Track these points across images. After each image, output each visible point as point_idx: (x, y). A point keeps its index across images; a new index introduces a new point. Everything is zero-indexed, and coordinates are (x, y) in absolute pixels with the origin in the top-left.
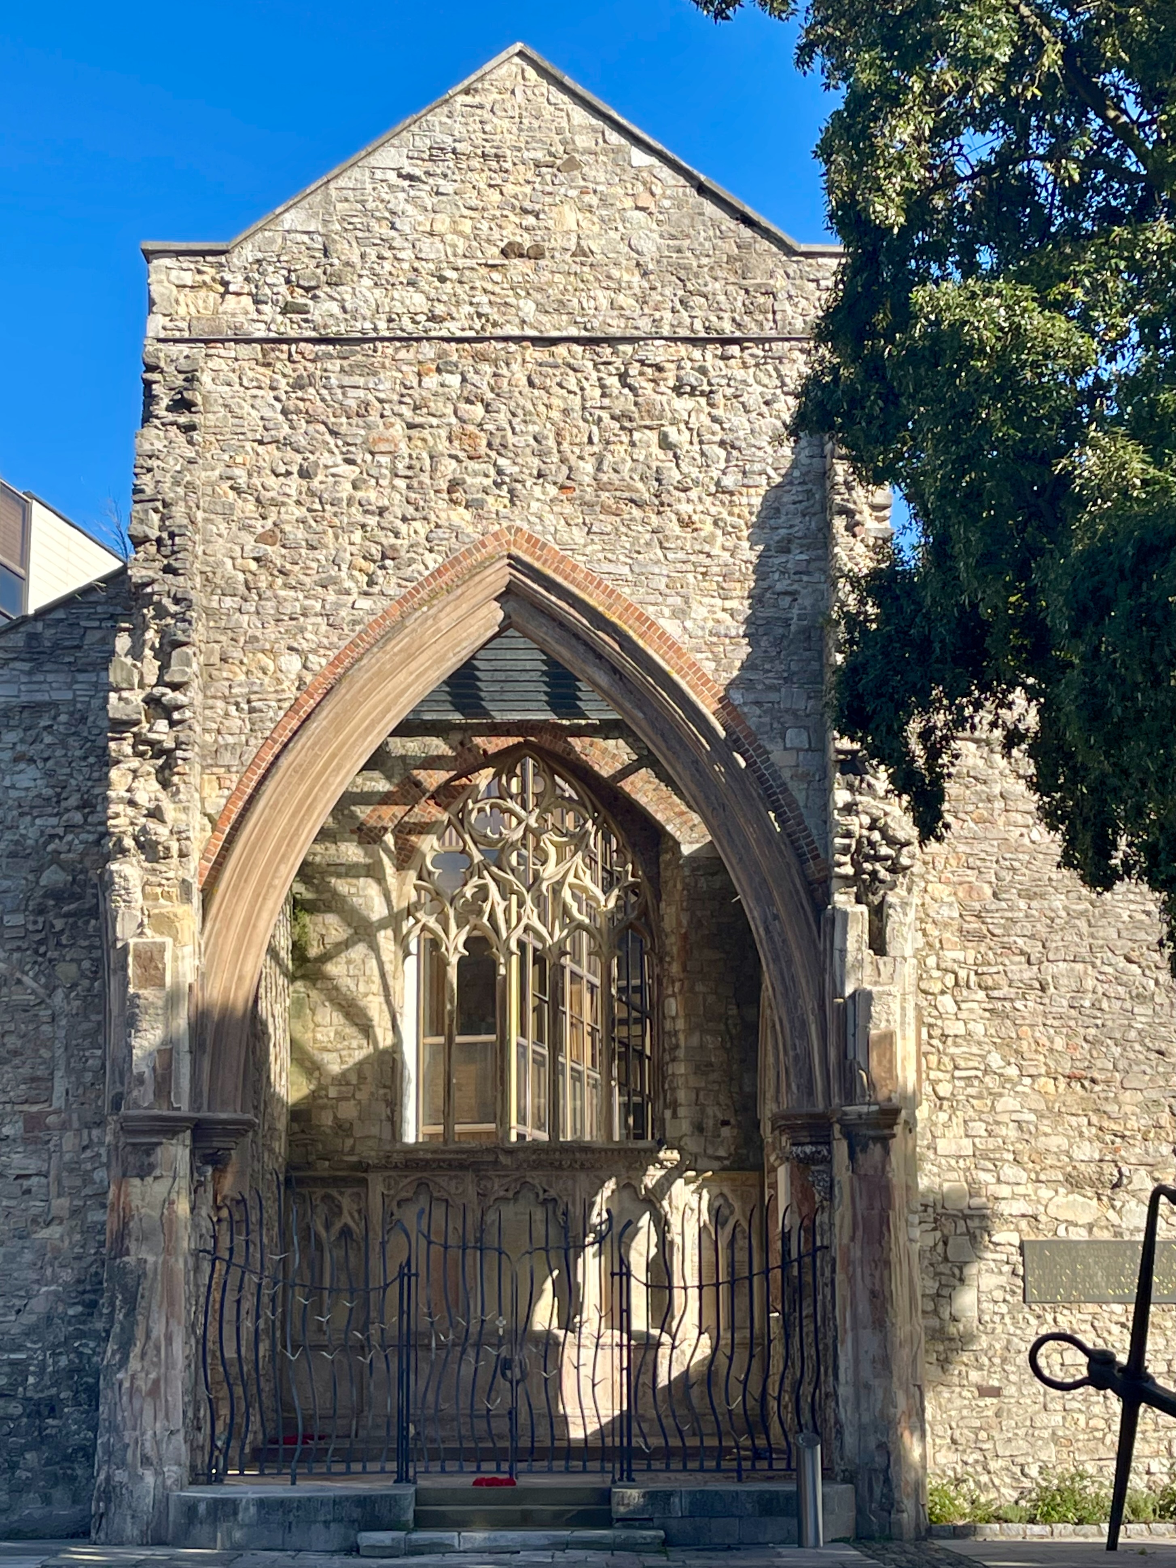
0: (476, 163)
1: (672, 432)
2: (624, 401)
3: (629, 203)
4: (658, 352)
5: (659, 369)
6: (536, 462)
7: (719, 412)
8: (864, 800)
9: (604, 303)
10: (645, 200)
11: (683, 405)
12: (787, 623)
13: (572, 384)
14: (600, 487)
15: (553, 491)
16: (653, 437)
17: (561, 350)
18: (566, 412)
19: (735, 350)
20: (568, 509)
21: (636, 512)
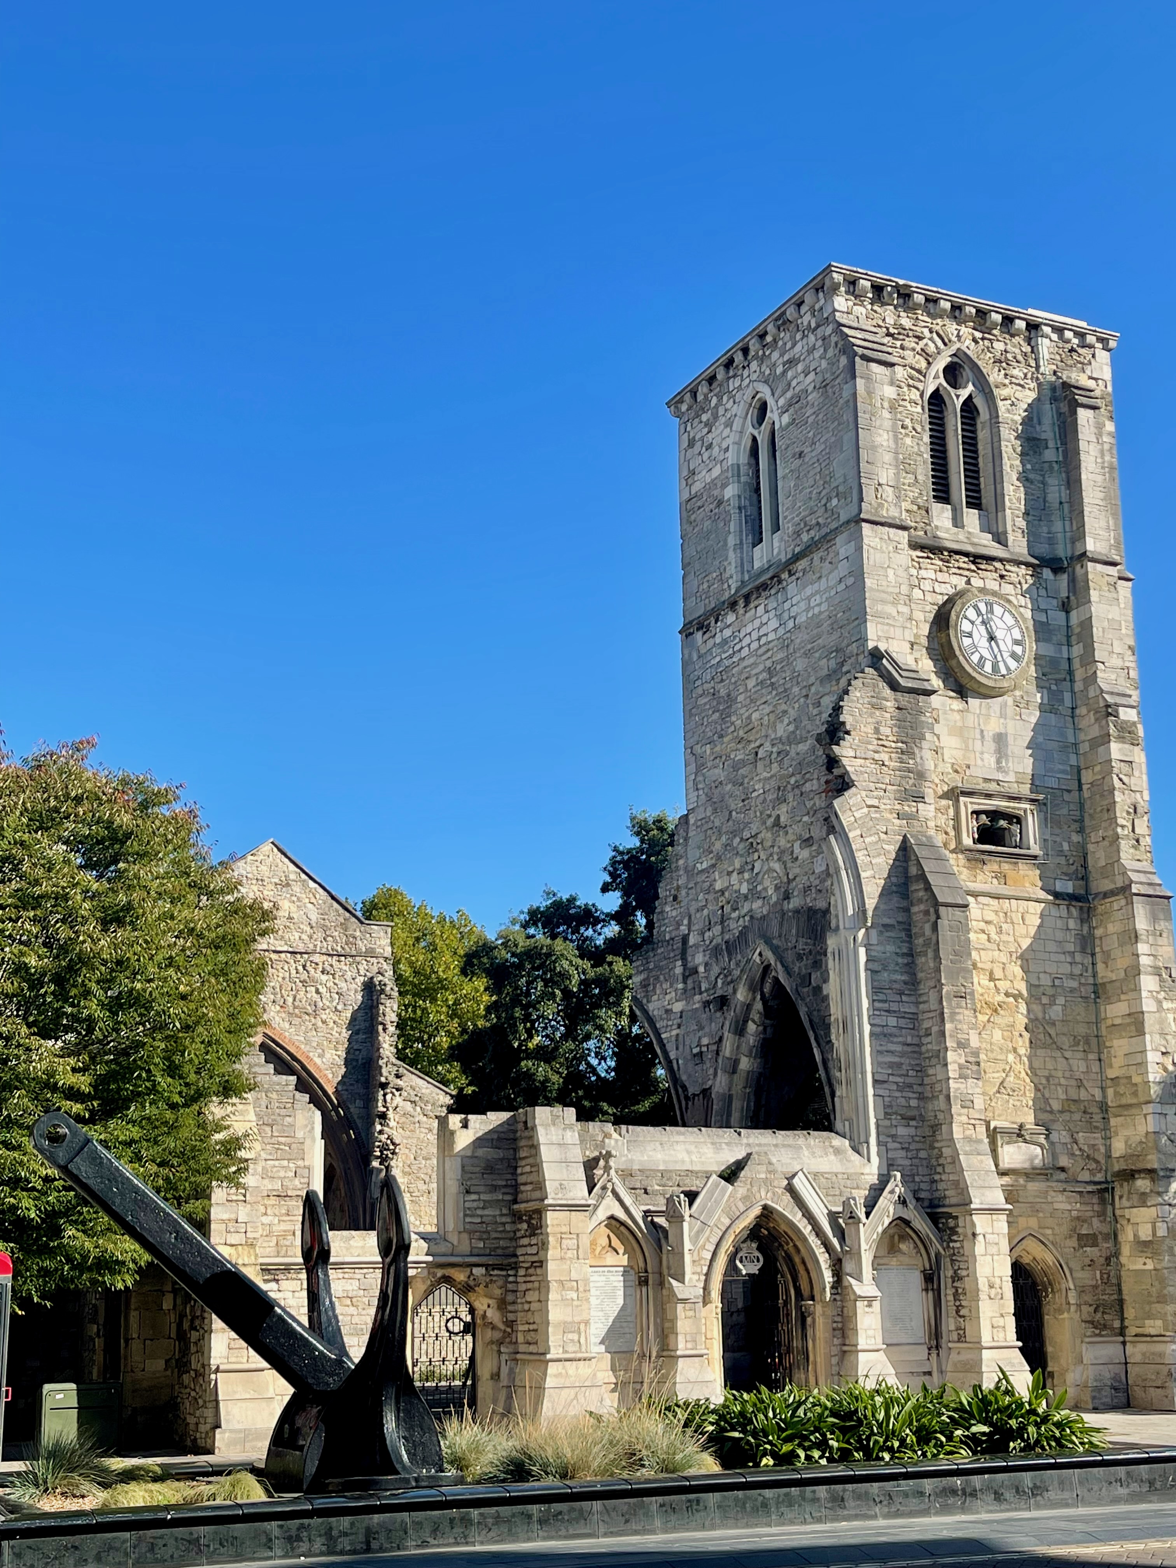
0: (254, 882)
1: (320, 987)
2: (304, 976)
3: (307, 900)
4: (317, 958)
5: (317, 964)
6: (272, 997)
7: (336, 981)
8: (385, 1129)
9: (297, 938)
10: (313, 900)
11: (324, 978)
12: (357, 1060)
13: (286, 968)
14: (295, 1007)
15: (278, 1008)
16: (313, 989)
17: (283, 955)
18: (284, 978)
19: (343, 958)
20: (283, 1015)
21: (307, 1017)
